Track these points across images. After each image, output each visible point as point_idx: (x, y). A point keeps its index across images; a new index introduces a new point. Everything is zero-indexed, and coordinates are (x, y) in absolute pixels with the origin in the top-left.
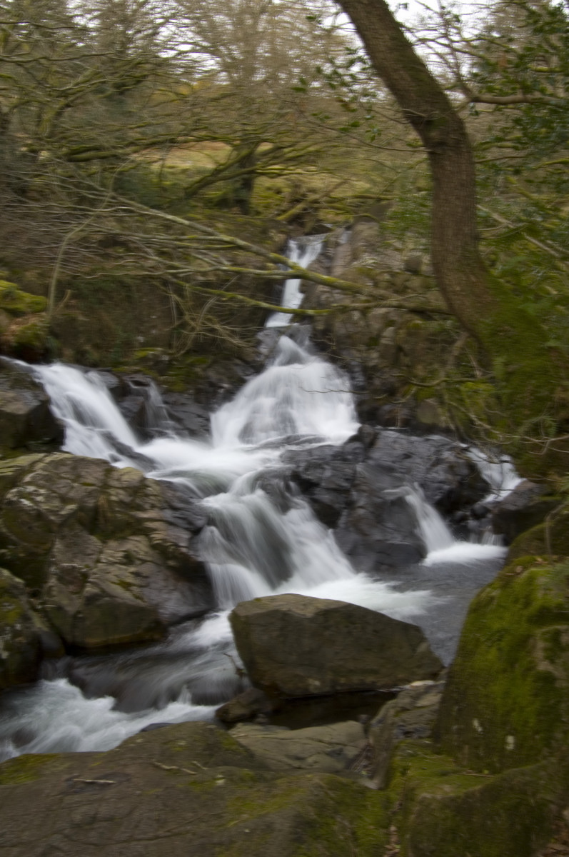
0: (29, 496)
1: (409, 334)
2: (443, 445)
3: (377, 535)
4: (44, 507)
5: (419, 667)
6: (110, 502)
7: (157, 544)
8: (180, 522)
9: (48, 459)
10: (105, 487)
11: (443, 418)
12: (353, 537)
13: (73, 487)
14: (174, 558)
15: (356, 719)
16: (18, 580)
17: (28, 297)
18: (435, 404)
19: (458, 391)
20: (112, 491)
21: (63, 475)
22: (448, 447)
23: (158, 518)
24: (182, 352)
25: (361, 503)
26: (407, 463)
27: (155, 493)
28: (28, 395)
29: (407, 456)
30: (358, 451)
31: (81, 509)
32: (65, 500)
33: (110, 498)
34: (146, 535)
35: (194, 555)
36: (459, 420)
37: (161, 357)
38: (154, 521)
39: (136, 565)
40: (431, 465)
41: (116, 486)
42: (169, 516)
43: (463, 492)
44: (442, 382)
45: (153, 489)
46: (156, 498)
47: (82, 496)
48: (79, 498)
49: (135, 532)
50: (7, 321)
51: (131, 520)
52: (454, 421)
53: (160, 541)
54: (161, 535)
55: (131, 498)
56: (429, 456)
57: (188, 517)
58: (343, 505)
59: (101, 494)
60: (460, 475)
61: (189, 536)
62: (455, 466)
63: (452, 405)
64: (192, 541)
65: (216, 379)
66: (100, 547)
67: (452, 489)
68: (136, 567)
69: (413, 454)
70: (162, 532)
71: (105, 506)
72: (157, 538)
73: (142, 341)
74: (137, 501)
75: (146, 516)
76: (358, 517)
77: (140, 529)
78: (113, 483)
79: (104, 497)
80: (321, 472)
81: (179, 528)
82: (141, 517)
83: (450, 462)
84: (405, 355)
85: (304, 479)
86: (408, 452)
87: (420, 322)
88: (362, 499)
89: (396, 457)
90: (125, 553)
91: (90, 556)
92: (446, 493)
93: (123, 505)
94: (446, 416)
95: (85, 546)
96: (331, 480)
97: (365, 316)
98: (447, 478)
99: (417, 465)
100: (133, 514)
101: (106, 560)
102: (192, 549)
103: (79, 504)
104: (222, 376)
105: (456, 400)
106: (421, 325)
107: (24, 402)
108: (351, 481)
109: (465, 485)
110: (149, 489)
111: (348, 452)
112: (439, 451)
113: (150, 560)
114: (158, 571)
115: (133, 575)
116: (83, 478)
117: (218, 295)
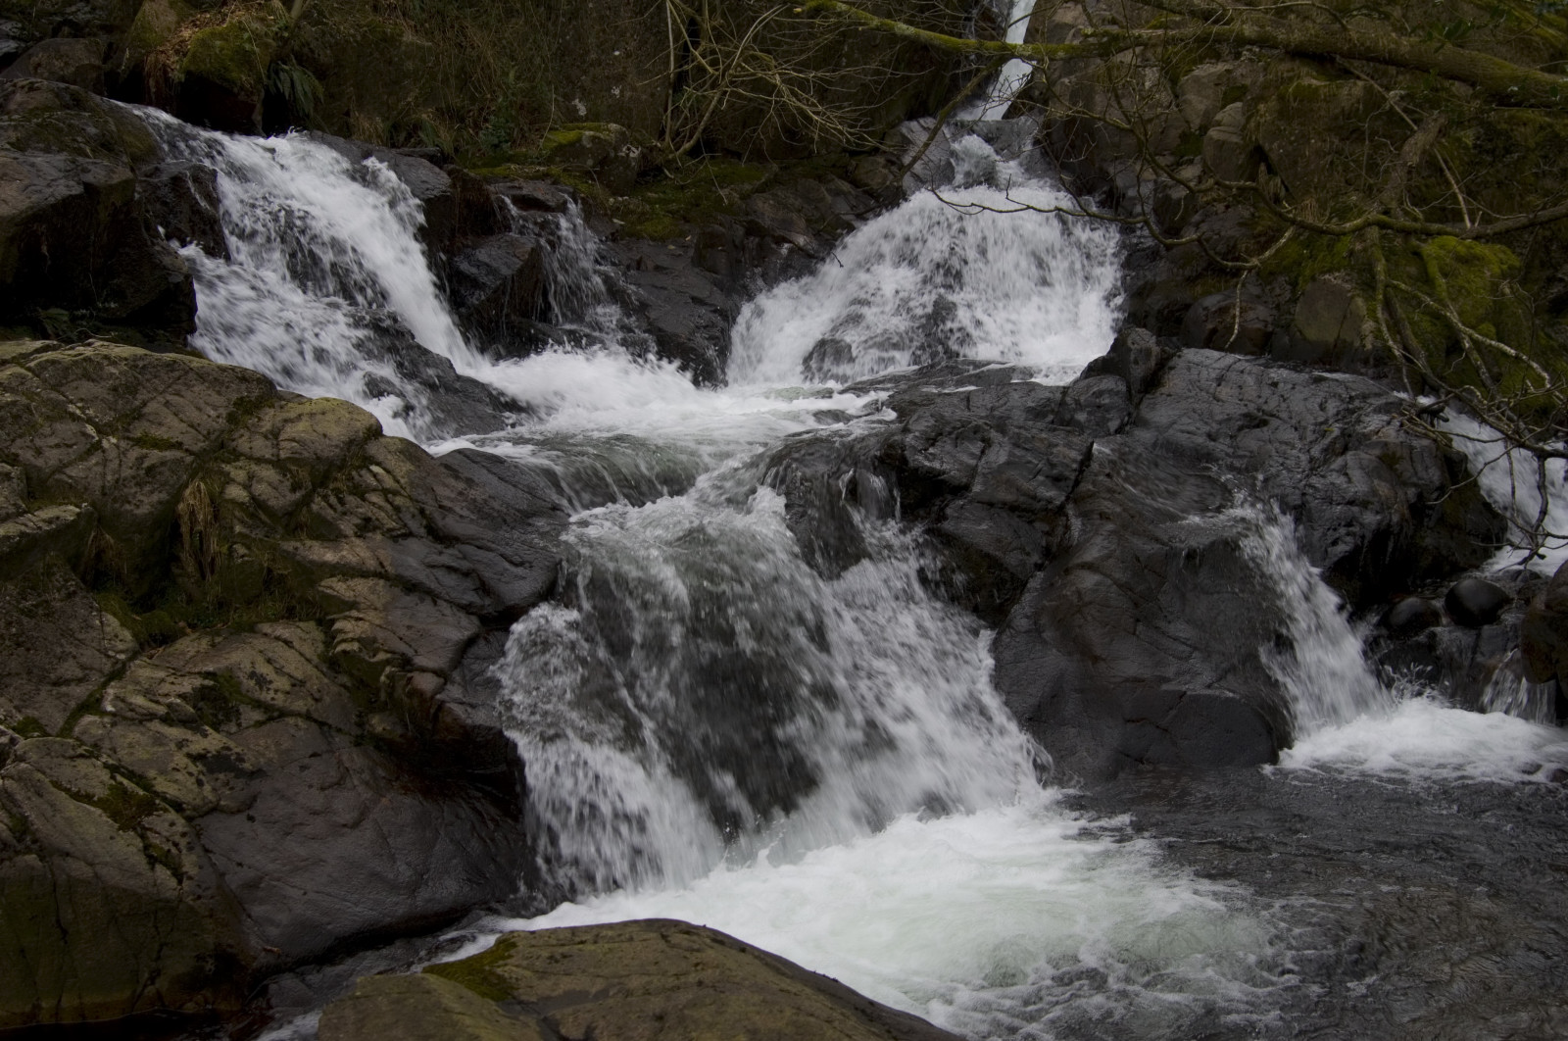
1: (1284, 113)
2: (1364, 397)
3: (1129, 663)
6: (217, 503)
7: (344, 652)
8: (450, 580)
10: (220, 450)
11: (1368, 326)
12: (1053, 661)
13: (97, 447)
14: (391, 707)
18: (1348, 286)
19: (1417, 254)
20: (240, 475)
21: (71, 408)
22: (1381, 401)
23: (371, 564)
24: (687, 146)
25: (1092, 554)
26: (1251, 440)
27: (389, 482)
29: (1256, 421)
30: (1105, 400)
31: (100, 518)
33: (222, 492)
34: (320, 622)
35: (462, 703)
36: (1415, 334)
37: (616, 149)
38: (353, 577)
39: (234, 729)
40: (1325, 450)
41: (258, 454)
42: (413, 562)
43: (1423, 538)
44: (1369, 224)
45: (388, 471)
46: (387, 501)
47: (117, 481)
48: (103, 487)
49: (294, 608)
50: (171, 18)
51: (281, 569)
52: (1399, 332)
53: (355, 646)
54: (366, 625)
55: (298, 495)
56: (1322, 423)
57: (480, 568)
58: (1036, 558)
59: (192, 477)
60: (1415, 485)
61: (467, 634)
62: (1401, 458)
63: (1396, 287)
64: (475, 650)
65: (773, 220)
66: (122, 657)
67: (1389, 525)
68: (229, 734)
69: (1273, 416)
70: (371, 615)
71: (201, 517)
72: (350, 635)
73: (582, 111)
74: (318, 505)
75: (330, 557)
76: (1075, 599)
77: (307, 601)
78: (248, 445)
79: (202, 486)
80: (977, 452)
81: (439, 602)
82: (315, 557)
83: (1386, 444)
84: (1271, 170)
85: (917, 470)
86: (1259, 410)
87: (1315, 82)
88: (1098, 540)
89: (1220, 423)
90: (209, 683)
91: (64, 689)
92: (1369, 535)
93: (263, 517)
94: (1376, 321)
95: (59, 650)
96: (1004, 477)
97: (1174, 81)
98: (1374, 492)
99: (1284, 447)
100: (291, 549)
101: (122, 705)
102: (464, 677)
103: (93, 504)
104: (794, 216)
105: (1410, 277)
106: (1317, 88)
107: (26, 182)
108: (1071, 483)
109: (1429, 516)
110: (375, 469)
111: (1077, 402)
112: (1353, 412)
113: (304, 710)
114: (314, 755)
115: (201, 767)
116: (146, 424)
117: (784, 2)
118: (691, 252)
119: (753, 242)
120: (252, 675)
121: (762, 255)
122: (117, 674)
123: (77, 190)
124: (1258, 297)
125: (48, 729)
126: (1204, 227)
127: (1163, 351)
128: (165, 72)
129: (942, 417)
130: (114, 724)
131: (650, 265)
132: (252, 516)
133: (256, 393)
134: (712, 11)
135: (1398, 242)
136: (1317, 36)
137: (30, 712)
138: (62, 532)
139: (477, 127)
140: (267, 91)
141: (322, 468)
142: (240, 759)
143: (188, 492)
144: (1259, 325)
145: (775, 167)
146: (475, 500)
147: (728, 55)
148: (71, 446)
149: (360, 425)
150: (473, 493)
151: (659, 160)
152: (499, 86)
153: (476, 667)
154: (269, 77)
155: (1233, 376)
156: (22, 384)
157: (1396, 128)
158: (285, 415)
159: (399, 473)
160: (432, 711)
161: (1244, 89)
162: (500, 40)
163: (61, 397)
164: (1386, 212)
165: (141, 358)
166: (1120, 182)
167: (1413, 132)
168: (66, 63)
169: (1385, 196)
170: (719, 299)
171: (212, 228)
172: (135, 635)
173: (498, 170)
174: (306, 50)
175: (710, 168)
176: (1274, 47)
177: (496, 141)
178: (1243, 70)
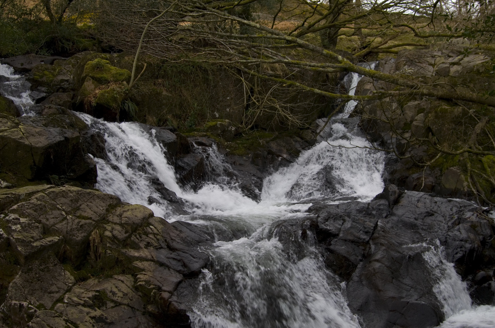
0: (5, 224)
1: (437, 117)
2: (465, 206)
3: (390, 292)
4: (16, 237)
6: (102, 237)
7: (140, 285)
8: (174, 262)
10: (103, 220)
11: (465, 184)
12: (366, 291)
13: (66, 218)
14: (154, 303)
18: (458, 171)
19: (480, 161)
20: (109, 226)
21: (58, 206)
22: (471, 208)
23: (149, 257)
24: (250, 126)
25: (378, 257)
26: (429, 220)
27: (155, 231)
28: (55, 131)
29: (430, 214)
30: (382, 207)
31: (65, 241)
32: (46, 231)
33: (103, 233)
34: (133, 275)
35: (177, 302)
36: (481, 186)
37: (228, 127)
38: (143, 261)
39: (105, 309)
40: (453, 224)
41: (115, 221)
42: (162, 256)
43: (485, 252)
44: (465, 152)
45: (155, 228)
46: (155, 237)
47: (71, 229)
48: (67, 231)
49: (125, 270)
50: (93, 87)
51: (121, 258)
52: (475, 186)
53: (144, 283)
54: (147, 277)
55: (127, 235)
56: (451, 215)
57: (183, 259)
58: (360, 258)
59: (94, 228)
60: (482, 235)
61: (179, 280)
62: (477, 226)
63: (474, 171)
64: (181, 285)
65: (276, 149)
66: (71, 285)
67: (474, 248)
68: (103, 310)
69: (435, 212)
70: (149, 273)
71: (97, 241)
72: (142, 279)
73: (217, 116)
74: (133, 238)
75: (136, 254)
76: (373, 271)
77: (129, 268)
78: (112, 219)
79: (97, 231)
80: (341, 223)
81: (170, 269)
82: (132, 254)
83: (472, 222)
84: (433, 134)
85: (322, 229)
86: (431, 210)
87: (446, 107)
88: (380, 252)
89: (418, 214)
90: (97, 294)
91: (52, 295)
92: (468, 251)
93: (116, 241)
94: (468, 182)
95: (51, 282)
96: (350, 231)
97: (402, 107)
98: (469, 237)
99: (439, 222)
100: (124, 252)
101: (70, 300)
102: (177, 294)
103: (63, 236)
104: (283, 148)
105: (478, 168)
106: (447, 109)
107: (47, 136)
108: (371, 234)
109: (487, 245)
110: (151, 227)
111: (373, 208)
112: (461, 211)
113: (127, 303)
114: (130, 318)
115: (94, 321)
116: (81, 211)
117: (280, 83)
118: (251, 160)
119: (270, 156)
120: (111, 292)
121: (273, 160)
122: (69, 290)
123: (63, 139)
124: (430, 174)
125: (47, 308)
126: (412, 152)
127: (400, 191)
128: (90, 103)
129: (330, 212)
130: (67, 306)
131: (238, 163)
132: (113, 241)
133: (115, 202)
134: (258, 86)
135: (474, 157)
136: (447, 93)
137: (41, 302)
138: (54, 245)
139: (185, 120)
140: (121, 109)
141: (135, 226)
142: (106, 318)
143: (93, 233)
144: (430, 183)
145: (277, 133)
146: (182, 237)
147: (262, 99)
148: (57, 218)
149: (147, 213)
150: (182, 235)
151: (241, 131)
152: (192, 108)
153: (181, 290)
154: (122, 105)
155: (422, 199)
156: (43, 198)
157: (473, 122)
158: (124, 209)
159: (159, 228)
160: (167, 304)
161: (424, 109)
162: (192, 94)
163: (55, 203)
164: (470, 148)
165: (80, 191)
166: (385, 138)
167: (478, 123)
168: (61, 100)
169: (470, 143)
170: (259, 174)
171: (103, 151)
172: (75, 278)
173: (191, 134)
174: (133, 97)
175: (256, 133)
176: (433, 96)
177: (190, 125)
178: (423, 103)
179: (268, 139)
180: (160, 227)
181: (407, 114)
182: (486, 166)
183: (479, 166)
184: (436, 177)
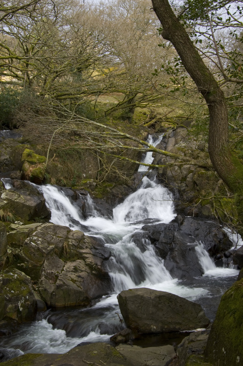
0: (34, 241)
1: (199, 176)
2: (212, 225)
4: (40, 246)
5: (200, 322)
6: (68, 245)
8: (98, 254)
9: (43, 226)
10: (67, 238)
11: (213, 213)
13: (53, 238)
14: (95, 270)
15: (171, 345)
16: (28, 277)
17: (38, 156)
18: (210, 207)
19: (220, 201)
20: (70, 240)
21: (49, 233)
22: (215, 226)
23: (89, 252)
24: (102, 181)
25: (176, 249)
26: (197, 232)
27: (88, 242)
28: (36, 198)
30: (175, 226)
31: (56, 247)
32: (49, 243)
33: (69, 243)
34: (83, 260)
35: (104, 269)
36: (220, 214)
38: (87, 254)
40: (207, 234)
41: (72, 238)
43: (221, 246)
44: (213, 198)
46: (88, 244)
48: (56, 243)
49: (79, 258)
50: (28, 166)
51: (77, 253)
52: (217, 214)
53: (89, 263)
54: (90, 260)
55: (78, 243)
56: (206, 230)
57: (101, 252)
60: (219, 238)
61: (102, 261)
62: (217, 234)
63: (216, 207)
64: (103, 263)
65: (116, 193)
66: (64, 264)
67: (216, 244)
68: (79, 273)
69: (199, 228)
71: (66, 246)
72: (88, 261)
73: (85, 176)
74: (80, 245)
75: (83, 251)
76: (175, 255)
77: (81, 257)
78: (70, 237)
79: (66, 242)
80: (159, 235)
81: (98, 257)
83: (215, 232)
84: (197, 185)
86: (197, 228)
87: (204, 171)
88: (177, 247)
89: (192, 230)
90: (74, 267)
91: (59, 268)
92: (213, 246)
93: (74, 246)
95: (57, 263)
97: (180, 168)
98: (214, 240)
100: (78, 250)
101: (66, 270)
102: (103, 266)
103: (55, 245)
104: (119, 192)
106: (204, 173)
107: (34, 201)
108: (172, 239)
109: (221, 243)
110: (86, 240)
112: (210, 228)
113: (85, 270)
115: (77, 277)
116: (58, 234)
117: (118, 158)
118: (105, 200)
120: (78, 266)
121: (115, 200)
122: (64, 266)
125: (60, 273)
127: (183, 219)
128: (29, 176)
130: (66, 272)
131: (99, 203)
135: (217, 199)
136: (204, 164)
138: (53, 249)
139: (70, 180)
141: (79, 240)
142: (81, 276)
143: (64, 243)
144: (196, 212)
145: (115, 184)
148: (50, 238)
149: (82, 234)
152: (74, 173)
154: (44, 175)
155: (193, 222)
156: (42, 229)
158: (73, 233)
160: (100, 270)
161: (192, 171)
162: (73, 165)
163: (47, 231)
166: (172, 186)
167: (219, 180)
168: (16, 175)
169: (215, 192)
170: (110, 208)
172: (64, 261)
173: (75, 188)
174: (47, 170)
176: (197, 165)
177: (74, 183)
178: (192, 168)
179: (111, 188)
180: (89, 240)
181: (183, 172)
182: (222, 204)
183: (219, 204)
184: (199, 209)
